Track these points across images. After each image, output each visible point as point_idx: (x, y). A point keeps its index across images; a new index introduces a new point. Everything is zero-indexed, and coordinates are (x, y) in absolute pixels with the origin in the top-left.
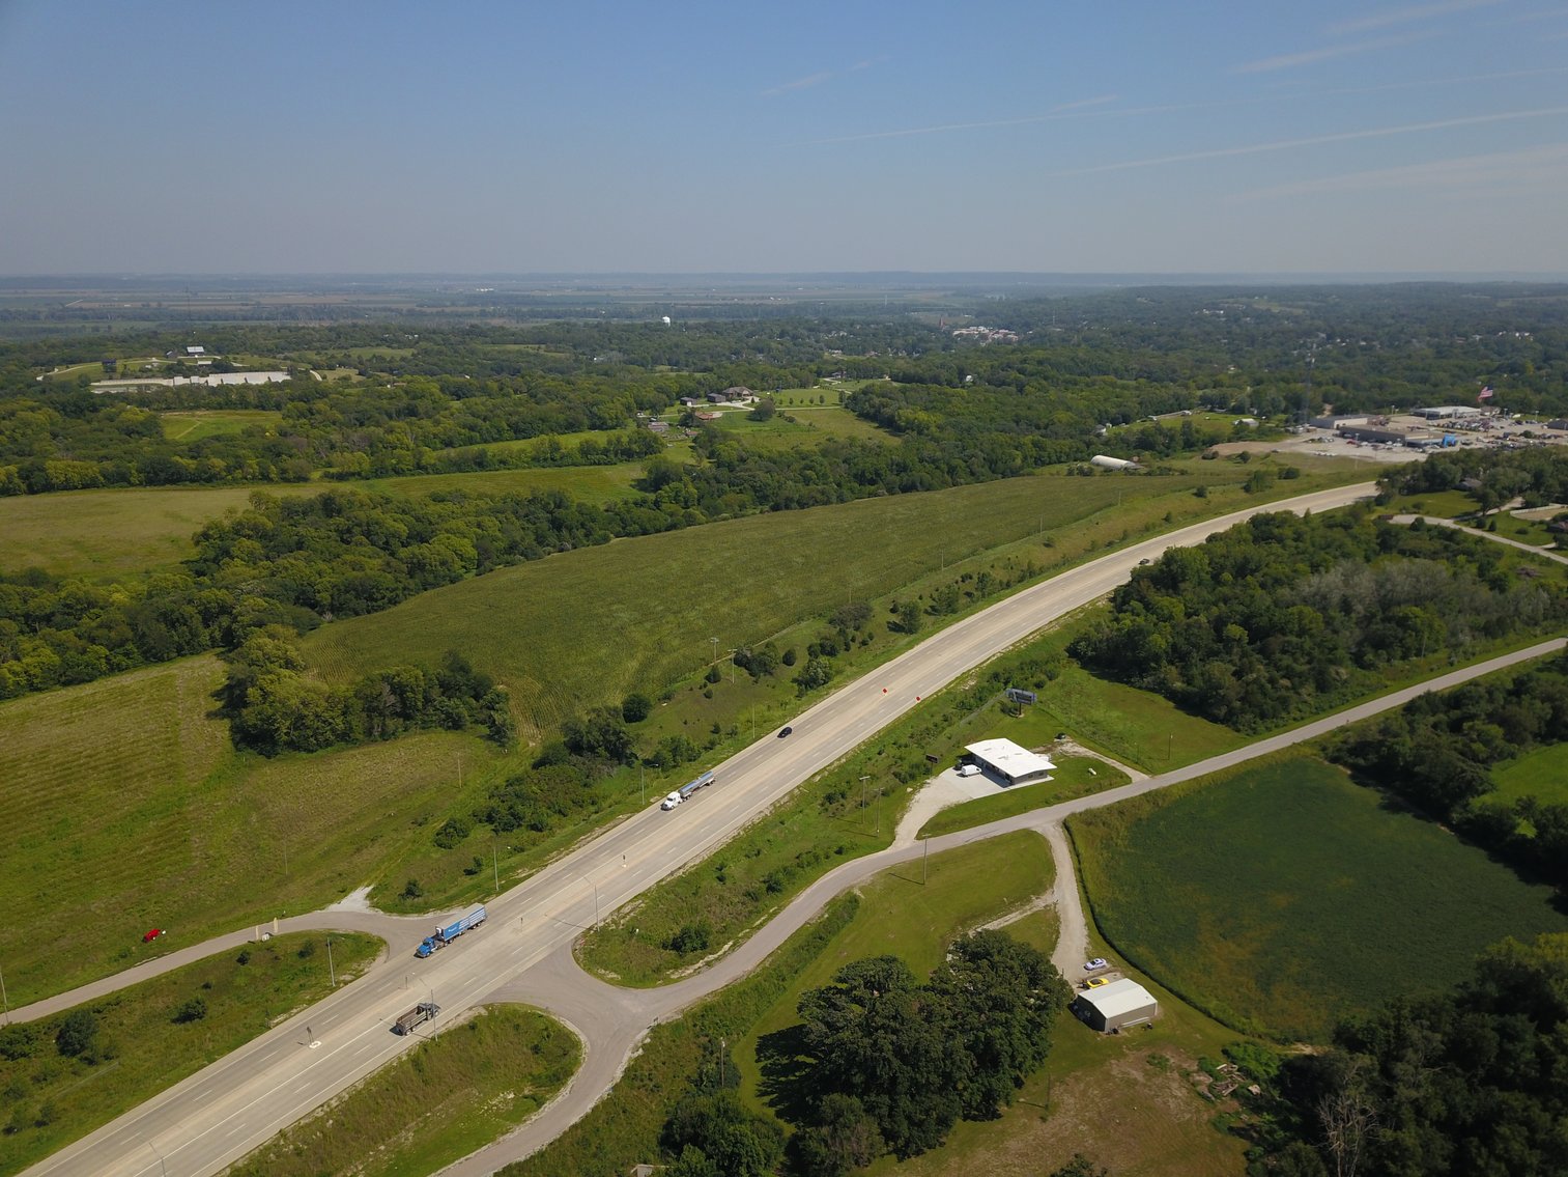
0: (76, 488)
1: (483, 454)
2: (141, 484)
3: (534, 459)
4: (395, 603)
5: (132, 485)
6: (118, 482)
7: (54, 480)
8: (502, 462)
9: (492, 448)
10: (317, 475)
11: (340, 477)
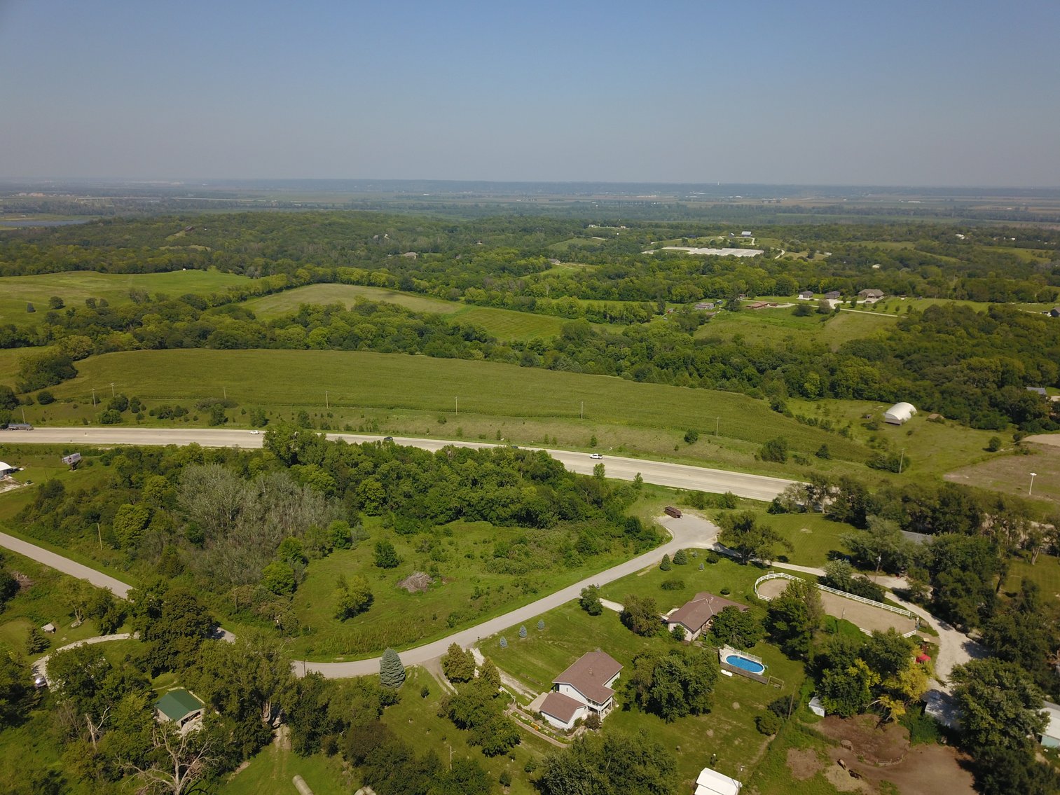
9: (540, 301)
10: (463, 298)
11: (468, 302)
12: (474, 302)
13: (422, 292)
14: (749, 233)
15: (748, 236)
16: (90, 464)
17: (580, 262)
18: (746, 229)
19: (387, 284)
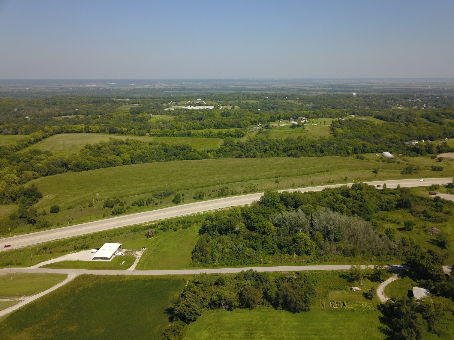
0: (95, 133)
1: (190, 133)
2: (108, 133)
3: (205, 135)
4: (88, 170)
5: (106, 133)
6: (103, 132)
7: (90, 130)
8: (195, 135)
9: (193, 132)
10: (148, 134)
11: (153, 135)
12: (156, 135)
13: (122, 133)
14: (200, 99)
15: (200, 100)
16: (156, 232)
17: (162, 114)
18: (199, 97)
19: (100, 131)
